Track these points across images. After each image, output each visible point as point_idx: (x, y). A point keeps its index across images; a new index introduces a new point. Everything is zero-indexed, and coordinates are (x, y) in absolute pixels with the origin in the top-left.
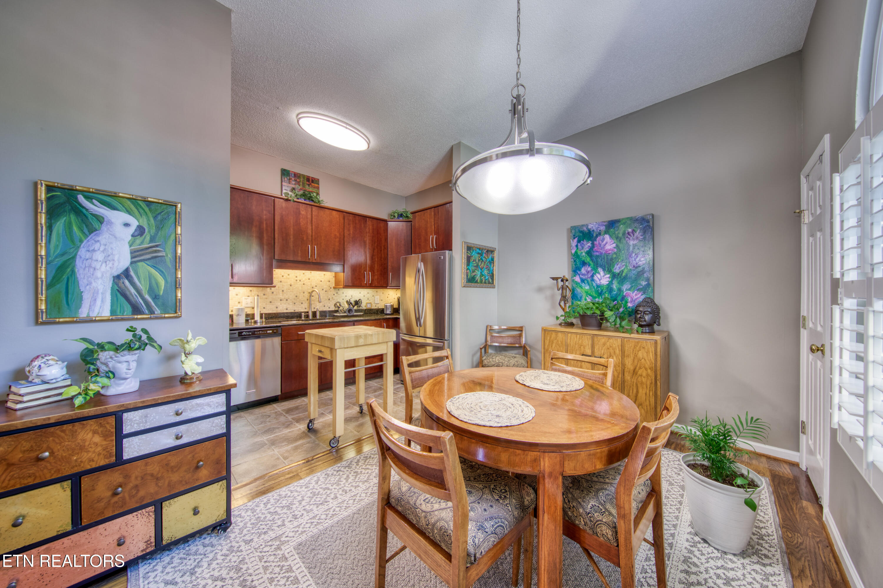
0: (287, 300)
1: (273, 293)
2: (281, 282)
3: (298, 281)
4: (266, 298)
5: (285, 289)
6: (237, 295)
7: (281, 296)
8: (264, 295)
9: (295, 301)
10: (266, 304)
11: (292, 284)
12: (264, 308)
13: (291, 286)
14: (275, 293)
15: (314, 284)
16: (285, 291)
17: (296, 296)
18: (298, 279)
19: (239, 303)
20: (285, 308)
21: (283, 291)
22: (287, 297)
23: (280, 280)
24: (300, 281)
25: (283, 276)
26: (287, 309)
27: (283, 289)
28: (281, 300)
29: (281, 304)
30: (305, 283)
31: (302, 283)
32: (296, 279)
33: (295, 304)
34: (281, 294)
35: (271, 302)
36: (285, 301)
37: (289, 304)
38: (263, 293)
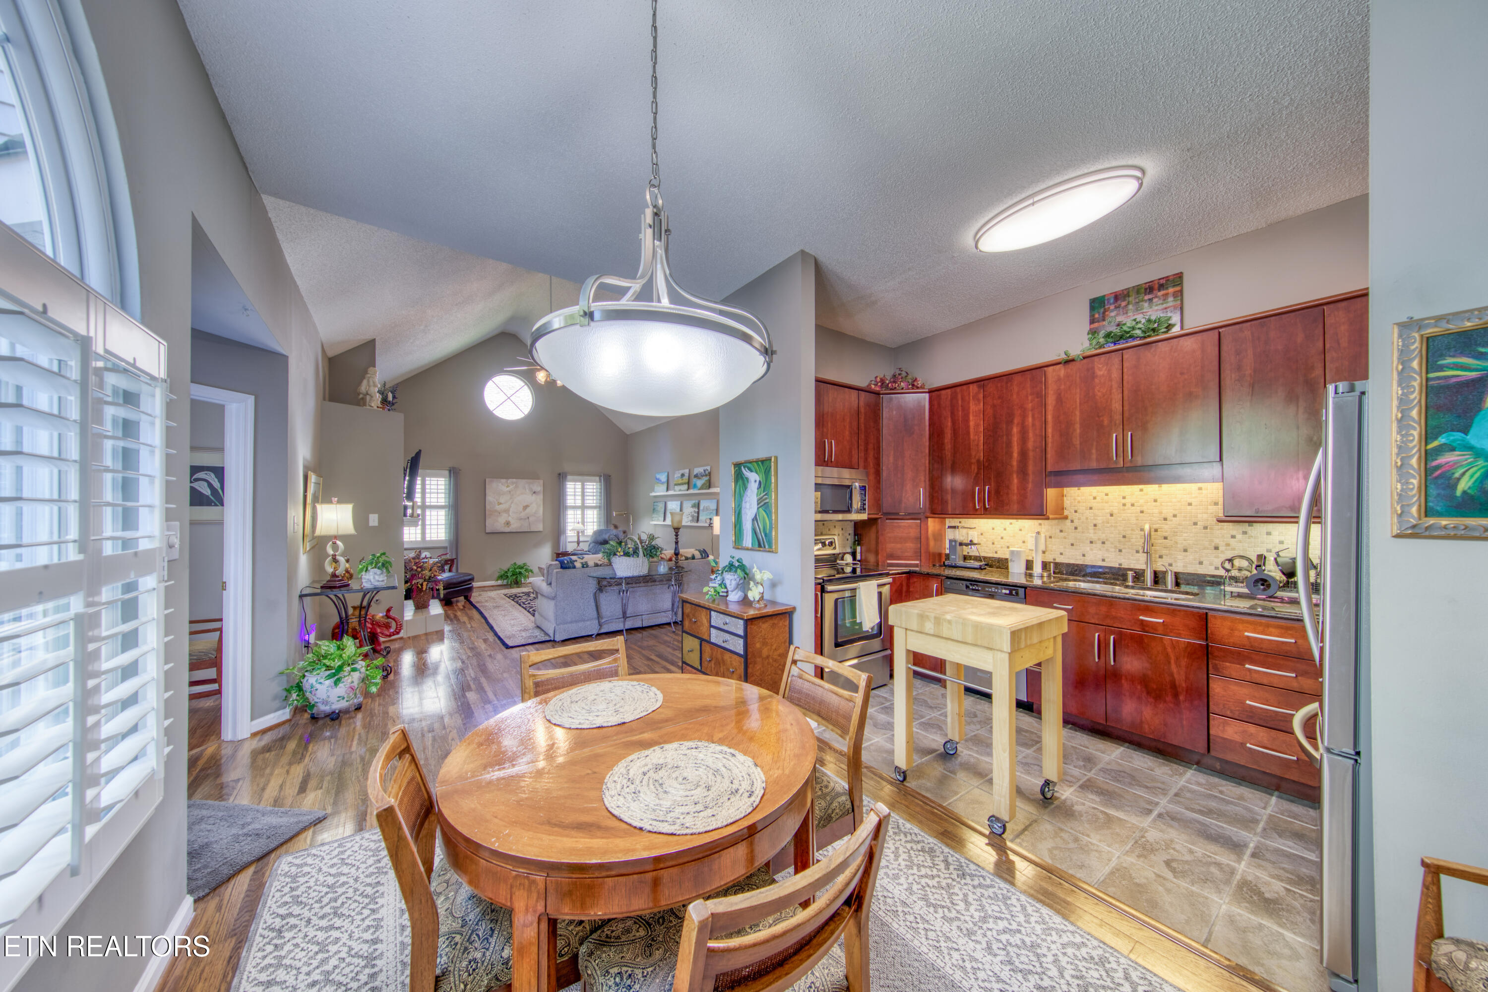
0: (1103, 543)
1: (1076, 528)
2: (1091, 508)
3: (1128, 505)
4: (1065, 538)
5: (1099, 521)
6: (1021, 530)
7: (1091, 535)
8: (1061, 531)
9: (1121, 547)
10: (1065, 548)
11: (1115, 511)
12: (1061, 554)
13: (1112, 515)
14: (1080, 529)
15: (1168, 512)
16: (1099, 526)
17: (1124, 537)
18: (1128, 501)
19: (1024, 542)
20: (1100, 557)
21: (1095, 525)
22: (1103, 537)
23: (1090, 505)
24: (1133, 505)
25: (1095, 498)
26: (1103, 560)
27: (1095, 522)
28: (1091, 542)
29: (1092, 550)
30: (1144, 508)
31: (1139, 509)
32: (1124, 501)
33: (1120, 551)
34: (1092, 531)
35: (1072, 545)
36: (1099, 545)
37: (1107, 550)
38: (1060, 528)
